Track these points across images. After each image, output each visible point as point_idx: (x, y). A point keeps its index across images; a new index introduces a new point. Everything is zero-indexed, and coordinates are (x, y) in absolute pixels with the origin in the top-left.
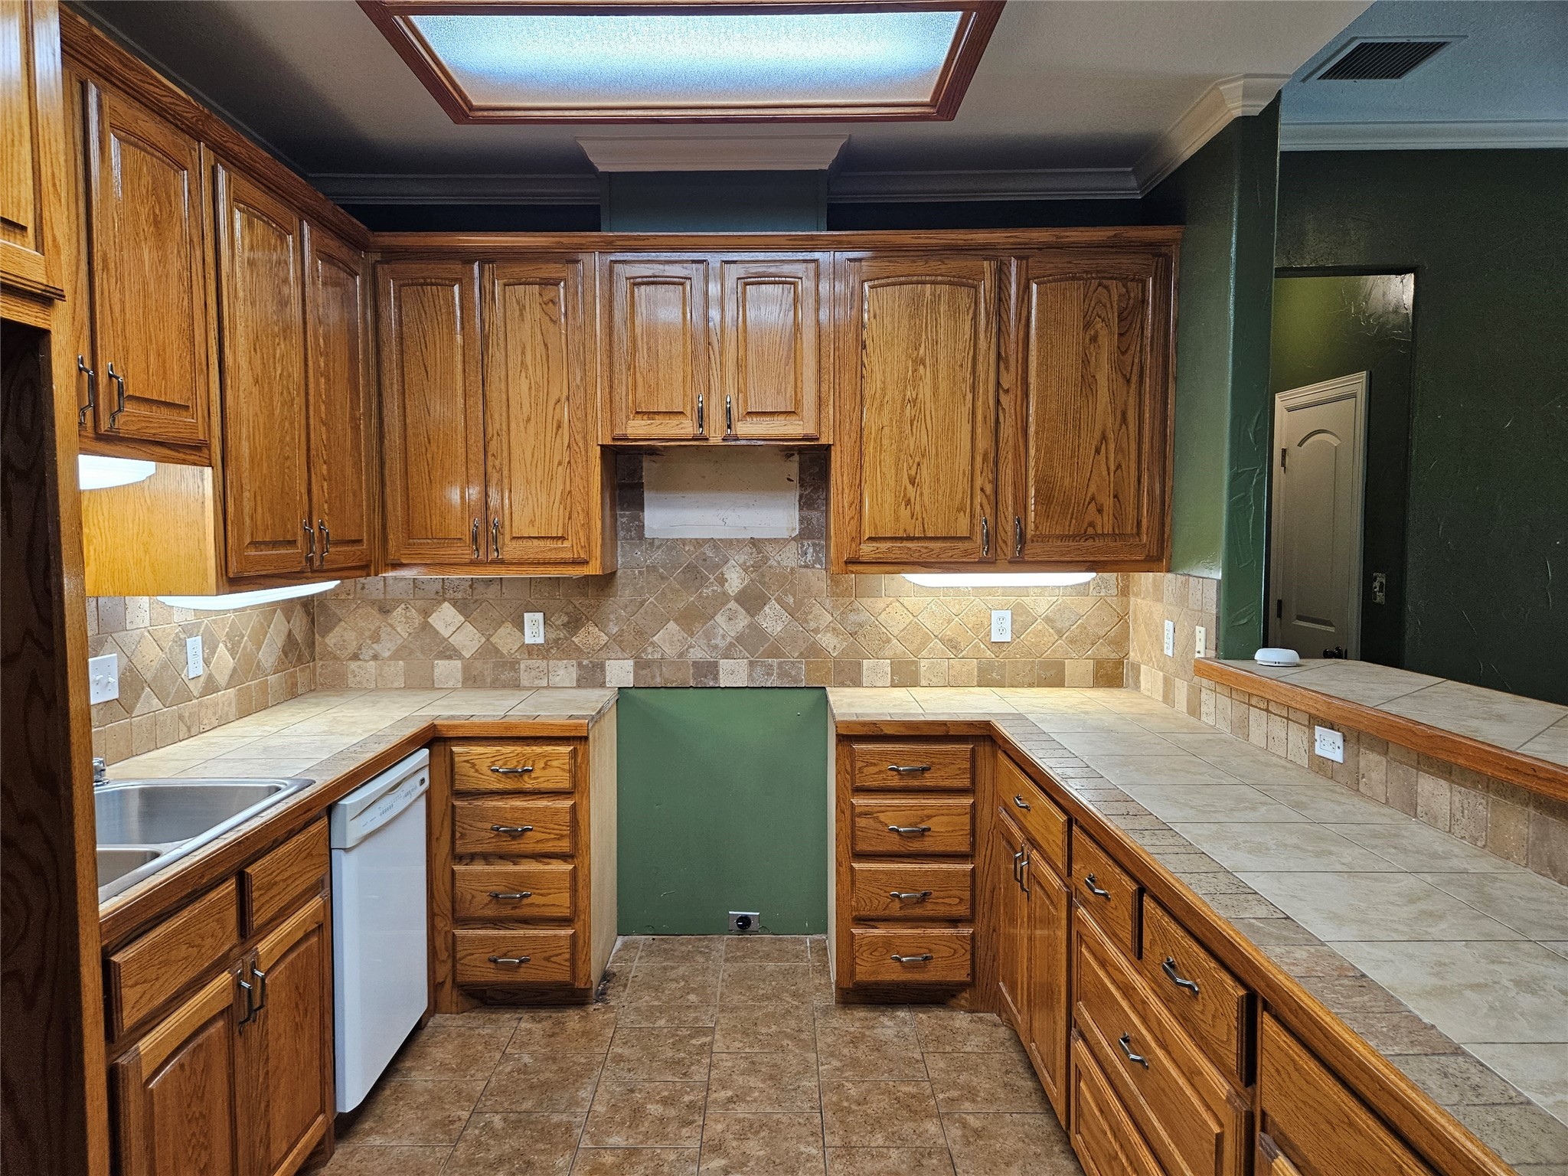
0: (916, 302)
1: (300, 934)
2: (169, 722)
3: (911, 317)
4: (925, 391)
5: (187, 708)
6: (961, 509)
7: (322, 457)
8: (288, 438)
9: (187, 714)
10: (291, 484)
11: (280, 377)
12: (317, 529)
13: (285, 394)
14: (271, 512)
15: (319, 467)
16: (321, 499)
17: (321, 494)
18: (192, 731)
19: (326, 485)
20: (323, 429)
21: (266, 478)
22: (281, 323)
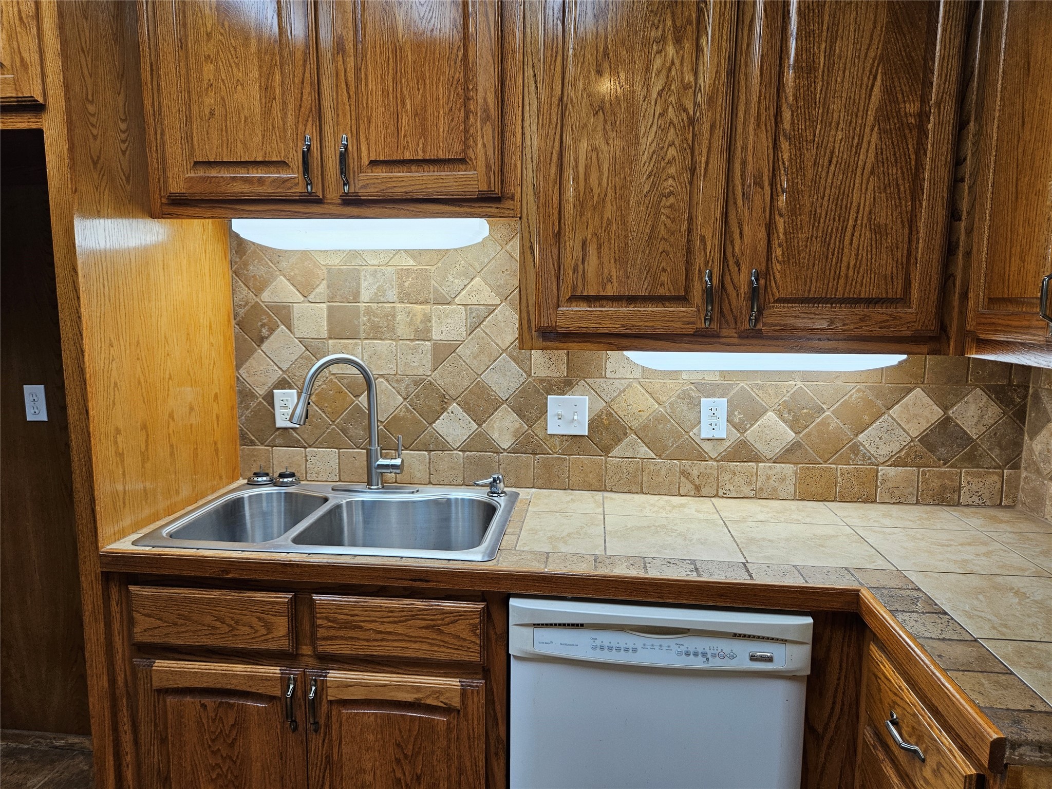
1: (410, 697)
2: (663, 472)
5: (696, 468)
7: (772, 184)
8: (672, 170)
9: (695, 473)
10: (673, 227)
11: (660, 94)
12: (743, 277)
13: (671, 113)
14: (621, 260)
15: (761, 199)
16: (762, 244)
17: (763, 234)
18: (704, 491)
19: (780, 223)
20: (785, 145)
21: (609, 222)
22: (669, 23)
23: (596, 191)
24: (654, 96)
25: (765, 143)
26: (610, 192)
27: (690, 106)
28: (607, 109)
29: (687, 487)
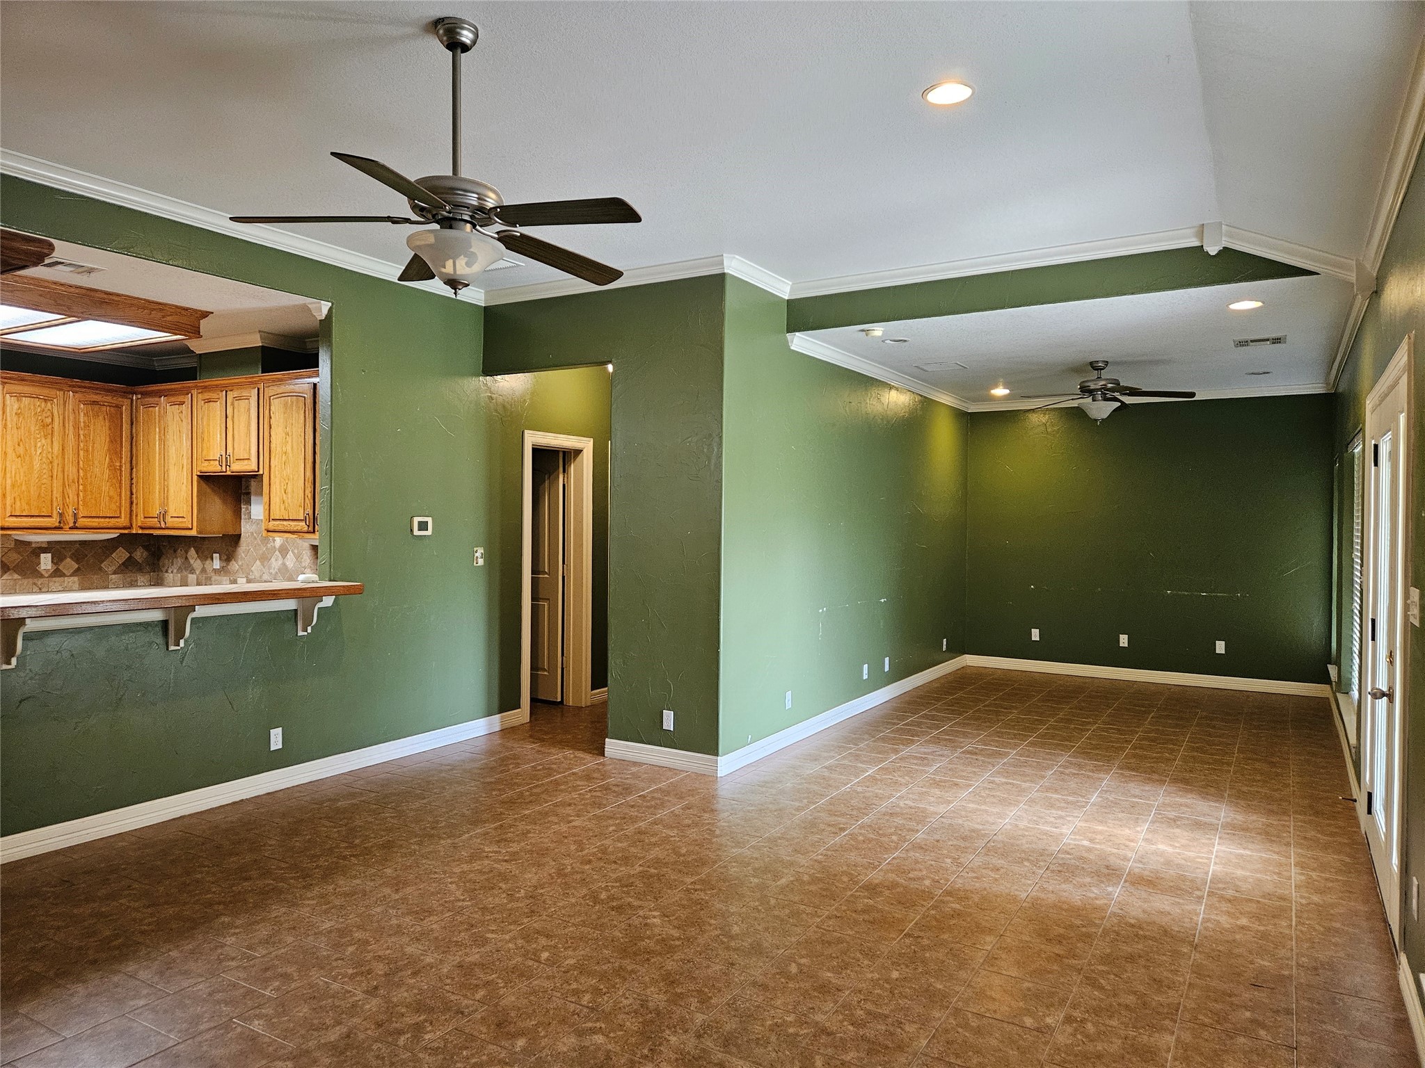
0: (286, 405)
3: (284, 413)
4: (289, 448)
5: (40, 581)
6: (300, 506)
7: (78, 482)
8: (45, 476)
9: (39, 583)
10: (47, 494)
11: (40, 453)
12: (70, 511)
13: (44, 460)
14: (28, 504)
15: (74, 487)
16: (76, 499)
17: (76, 497)
18: (43, 590)
19: (81, 494)
20: (81, 471)
21: (24, 491)
22: (42, 433)
23: (19, 481)
24: (38, 453)
25: (75, 470)
26: (24, 482)
27: (50, 458)
28: (22, 455)
29: (36, 589)
